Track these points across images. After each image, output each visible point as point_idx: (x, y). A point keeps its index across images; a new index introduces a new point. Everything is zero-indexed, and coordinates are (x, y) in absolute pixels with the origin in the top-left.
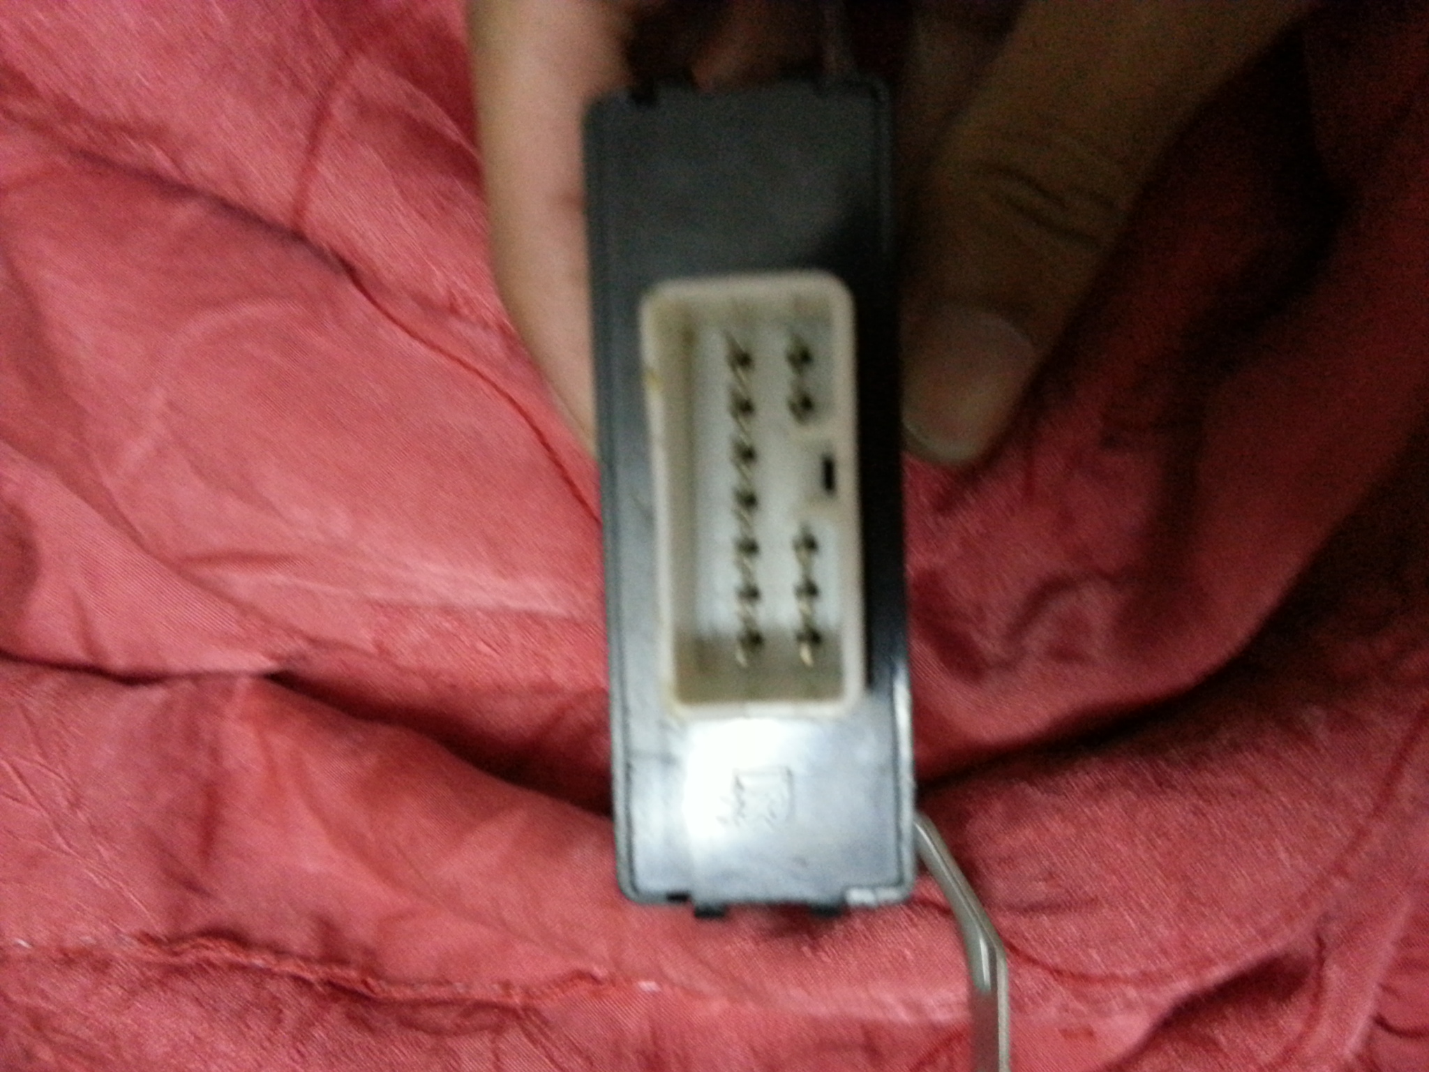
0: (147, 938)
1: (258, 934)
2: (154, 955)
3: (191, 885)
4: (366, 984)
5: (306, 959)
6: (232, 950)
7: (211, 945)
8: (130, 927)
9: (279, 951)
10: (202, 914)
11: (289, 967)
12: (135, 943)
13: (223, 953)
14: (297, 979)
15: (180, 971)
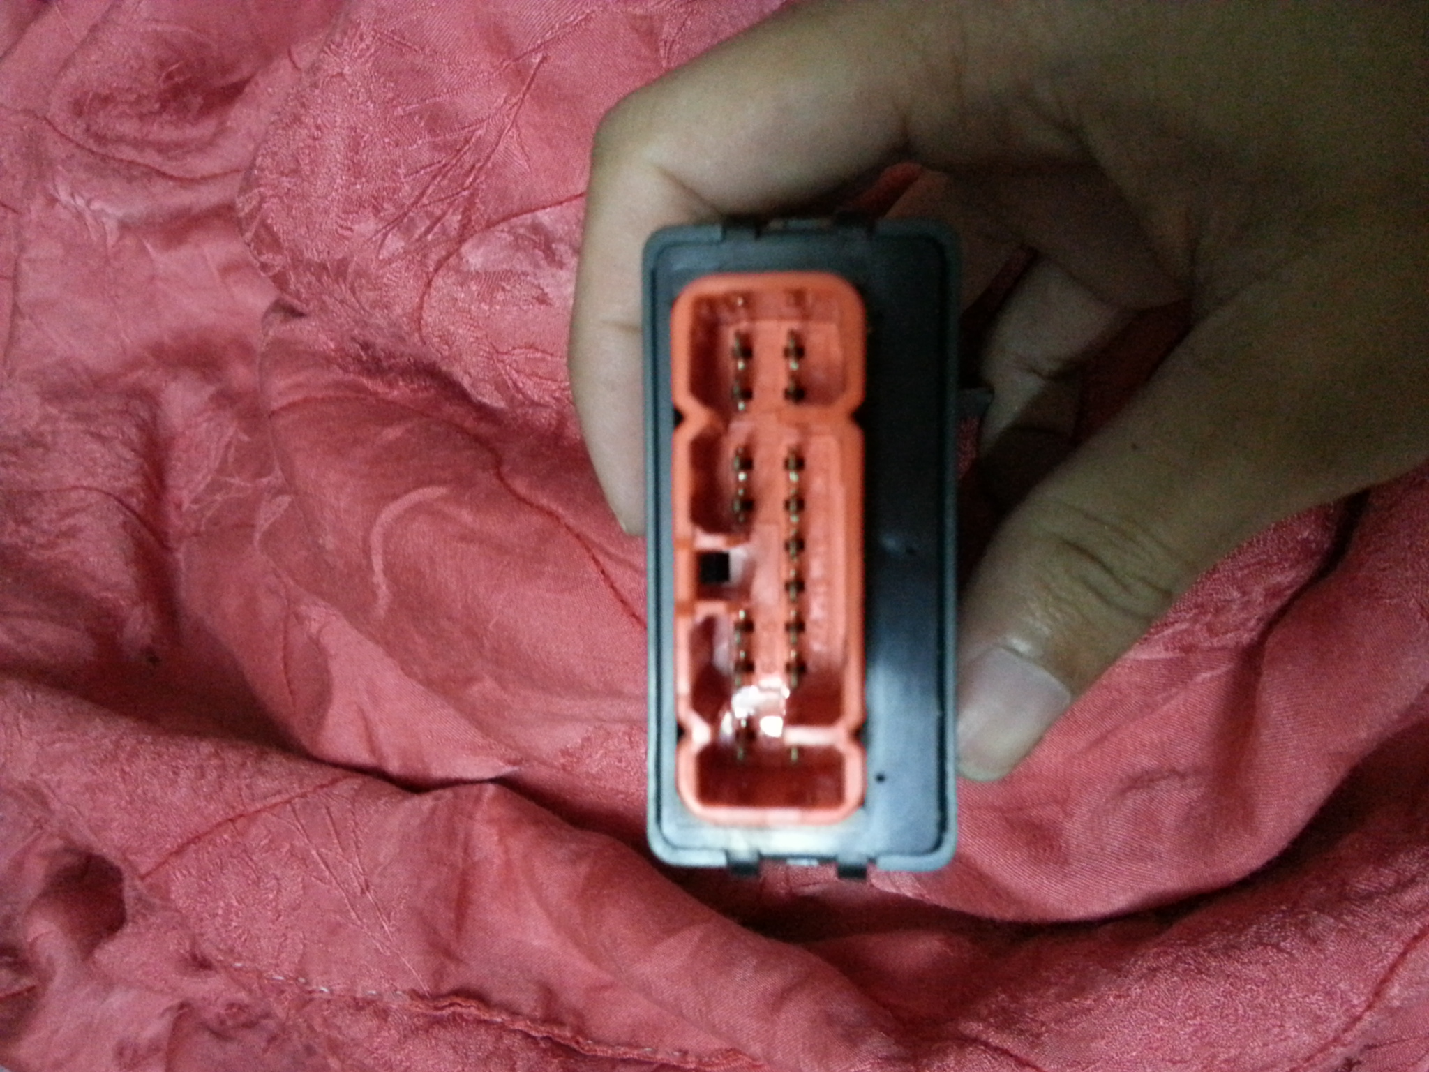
0: (416, 995)
1: (496, 997)
2: (420, 1007)
3: (448, 954)
4: (578, 1043)
5: (533, 1020)
6: (479, 1009)
7: (463, 1004)
8: (403, 984)
9: (515, 1013)
10: (456, 977)
11: (520, 1025)
12: (407, 997)
13: (471, 1010)
14: (527, 1036)
15: (439, 1022)
